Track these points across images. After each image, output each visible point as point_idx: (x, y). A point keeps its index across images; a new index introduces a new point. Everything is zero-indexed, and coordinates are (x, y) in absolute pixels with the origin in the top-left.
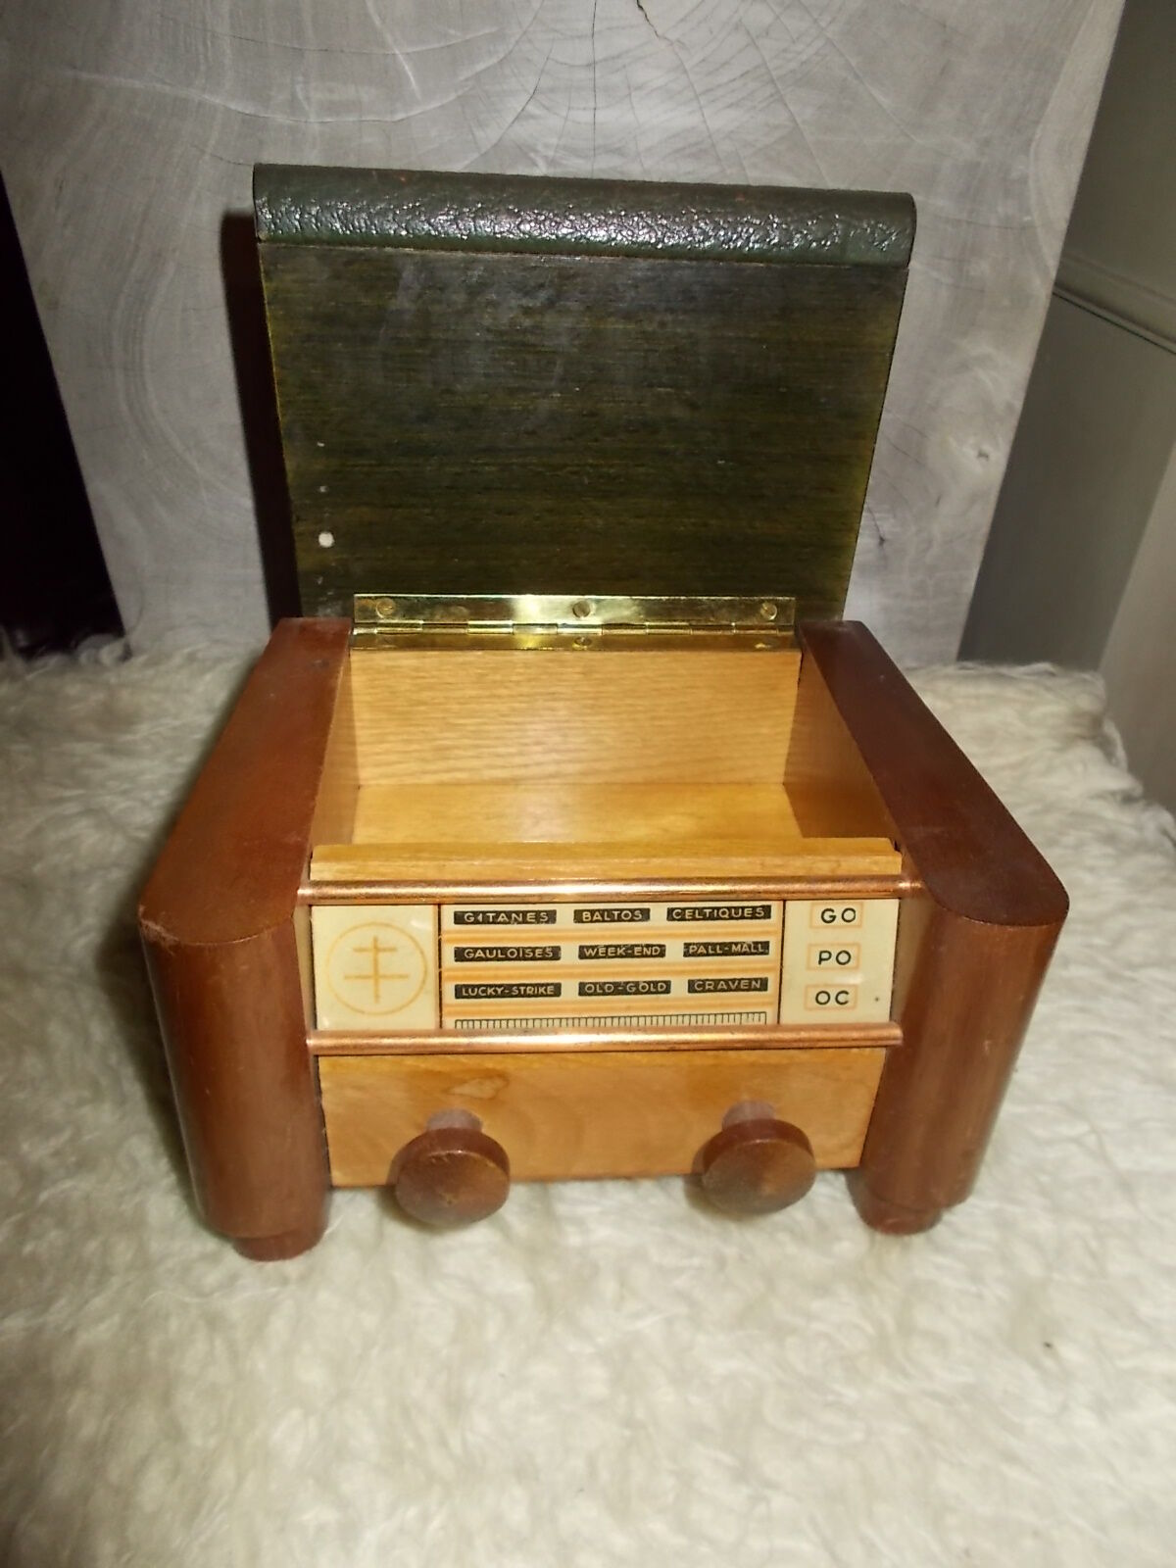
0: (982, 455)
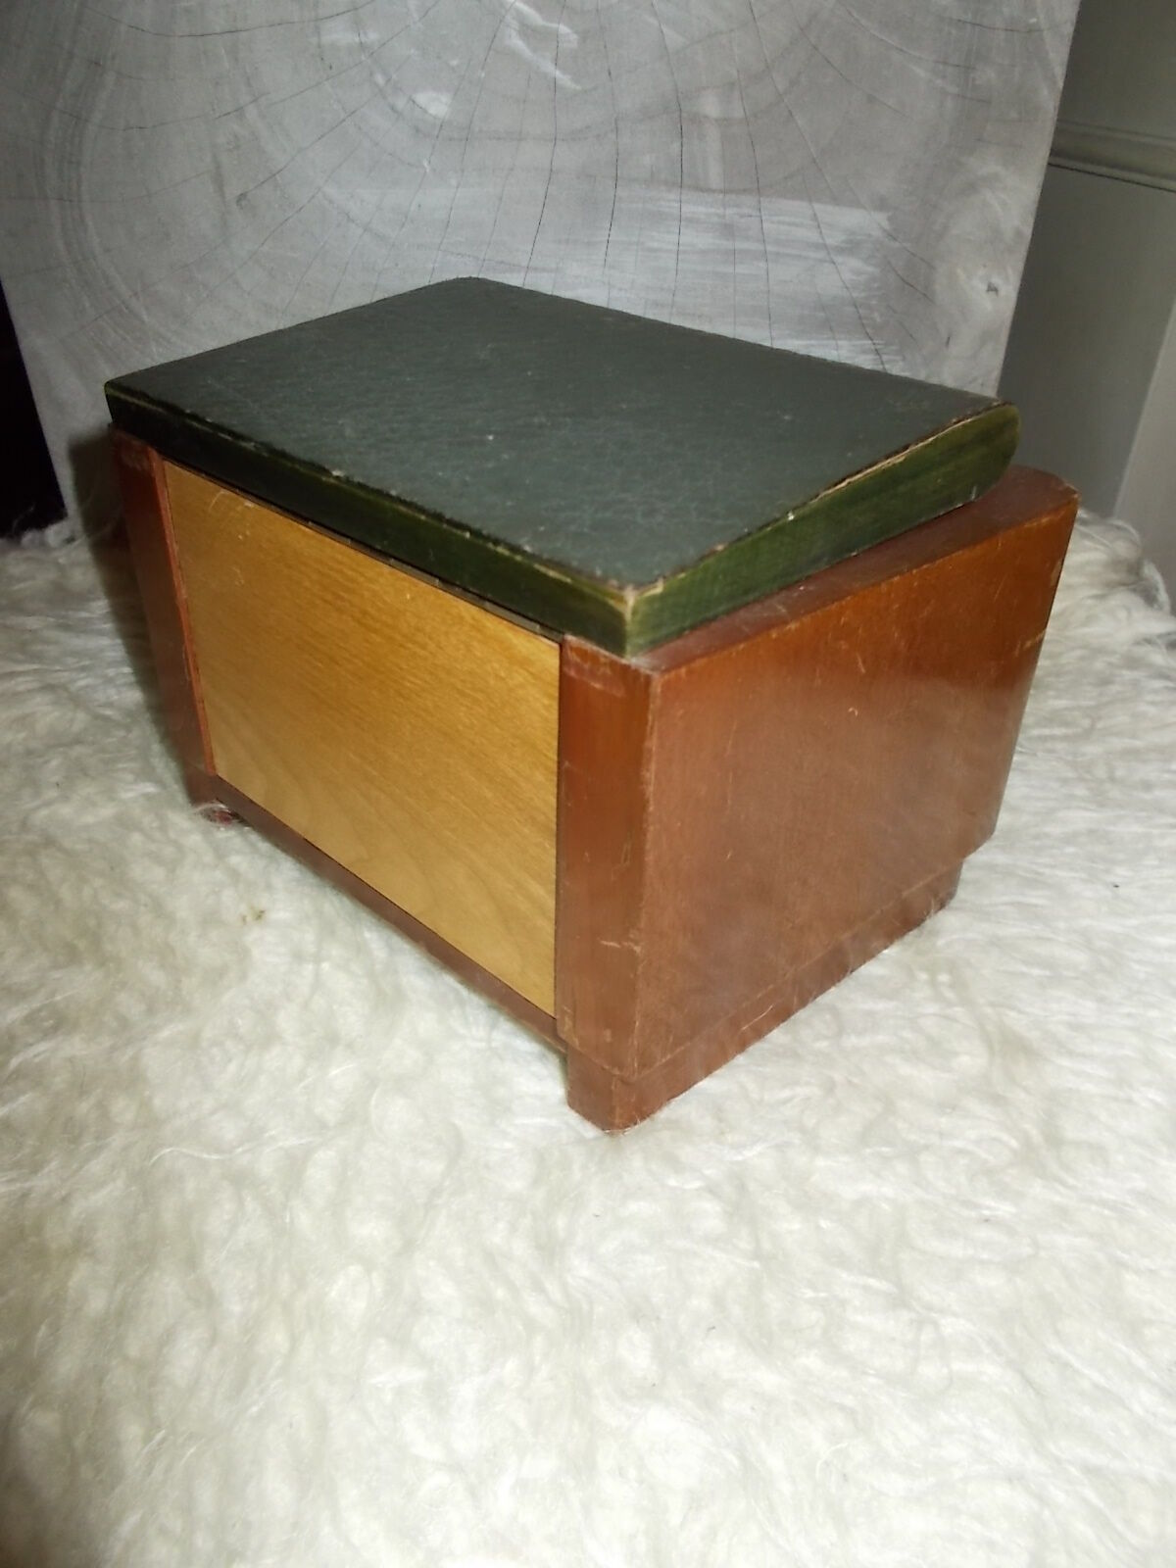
0: (992, 289)
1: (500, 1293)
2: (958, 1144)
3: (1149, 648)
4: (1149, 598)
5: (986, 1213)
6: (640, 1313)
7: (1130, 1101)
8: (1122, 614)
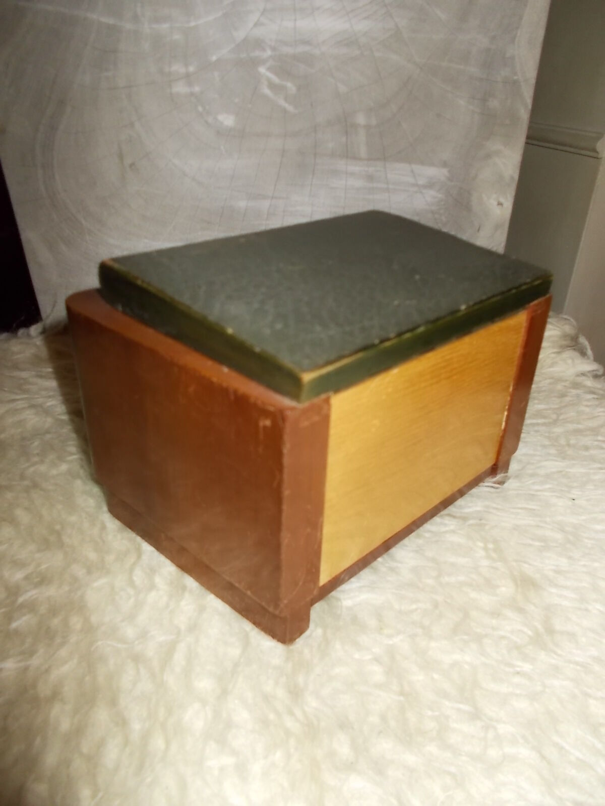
0: (500, 204)
1: (272, 716)
2: (502, 633)
3: (583, 378)
4: (583, 354)
5: (518, 669)
6: (344, 725)
7: (587, 610)
8: (570, 361)
